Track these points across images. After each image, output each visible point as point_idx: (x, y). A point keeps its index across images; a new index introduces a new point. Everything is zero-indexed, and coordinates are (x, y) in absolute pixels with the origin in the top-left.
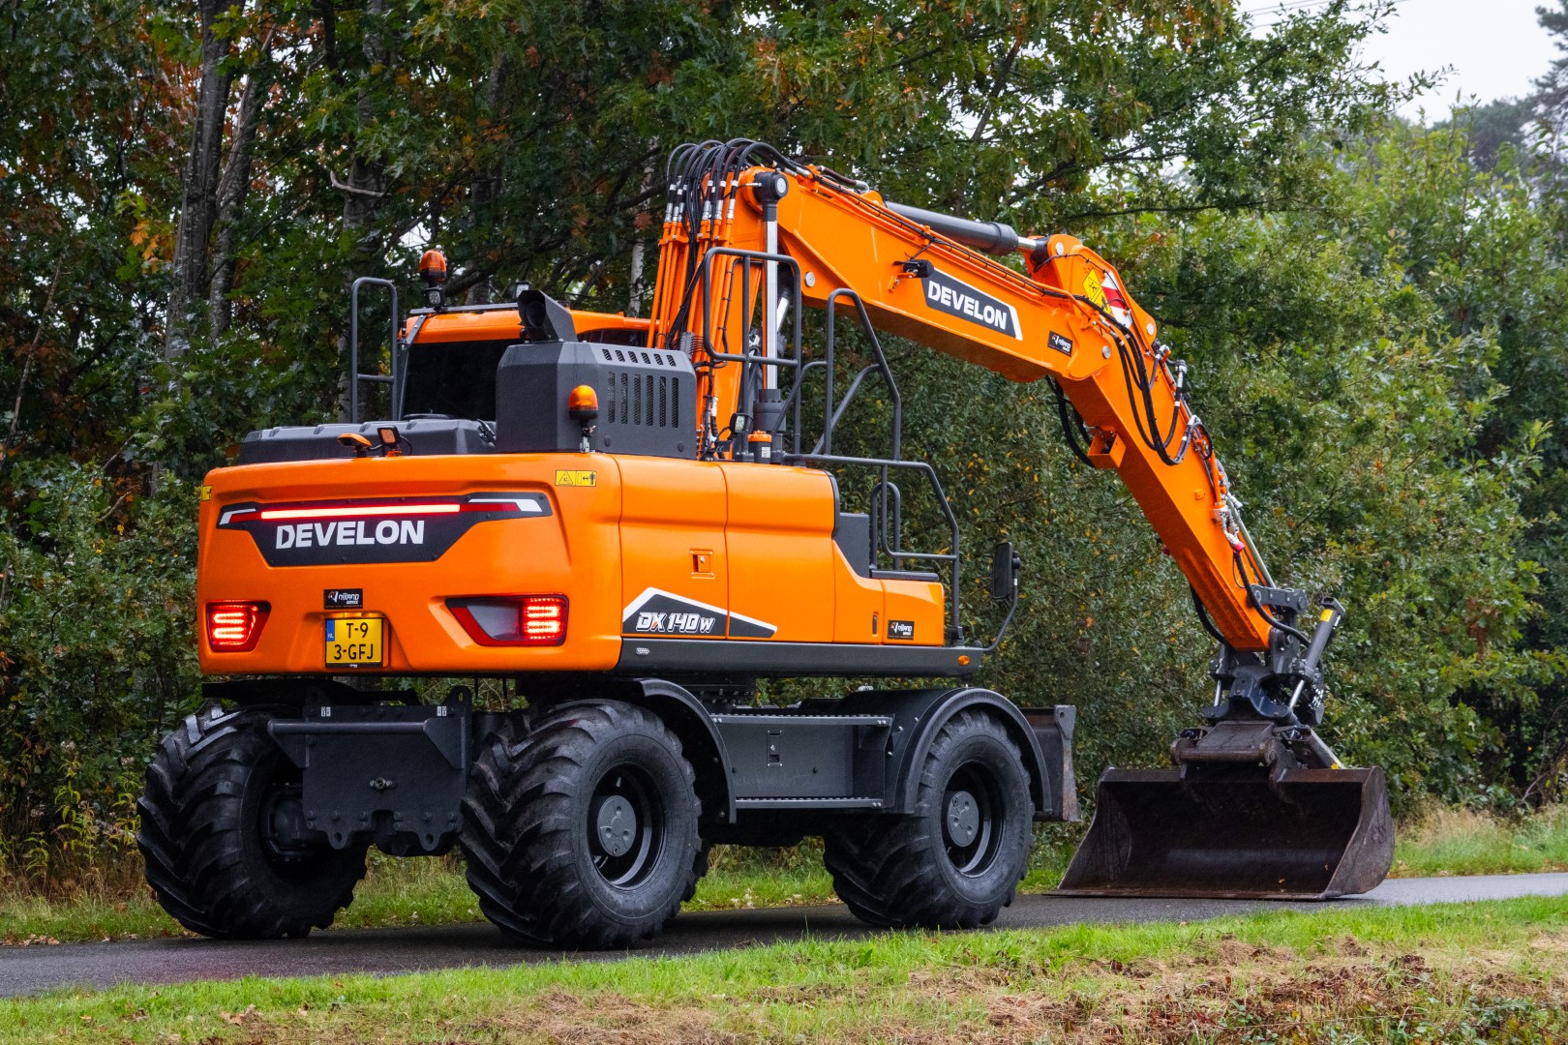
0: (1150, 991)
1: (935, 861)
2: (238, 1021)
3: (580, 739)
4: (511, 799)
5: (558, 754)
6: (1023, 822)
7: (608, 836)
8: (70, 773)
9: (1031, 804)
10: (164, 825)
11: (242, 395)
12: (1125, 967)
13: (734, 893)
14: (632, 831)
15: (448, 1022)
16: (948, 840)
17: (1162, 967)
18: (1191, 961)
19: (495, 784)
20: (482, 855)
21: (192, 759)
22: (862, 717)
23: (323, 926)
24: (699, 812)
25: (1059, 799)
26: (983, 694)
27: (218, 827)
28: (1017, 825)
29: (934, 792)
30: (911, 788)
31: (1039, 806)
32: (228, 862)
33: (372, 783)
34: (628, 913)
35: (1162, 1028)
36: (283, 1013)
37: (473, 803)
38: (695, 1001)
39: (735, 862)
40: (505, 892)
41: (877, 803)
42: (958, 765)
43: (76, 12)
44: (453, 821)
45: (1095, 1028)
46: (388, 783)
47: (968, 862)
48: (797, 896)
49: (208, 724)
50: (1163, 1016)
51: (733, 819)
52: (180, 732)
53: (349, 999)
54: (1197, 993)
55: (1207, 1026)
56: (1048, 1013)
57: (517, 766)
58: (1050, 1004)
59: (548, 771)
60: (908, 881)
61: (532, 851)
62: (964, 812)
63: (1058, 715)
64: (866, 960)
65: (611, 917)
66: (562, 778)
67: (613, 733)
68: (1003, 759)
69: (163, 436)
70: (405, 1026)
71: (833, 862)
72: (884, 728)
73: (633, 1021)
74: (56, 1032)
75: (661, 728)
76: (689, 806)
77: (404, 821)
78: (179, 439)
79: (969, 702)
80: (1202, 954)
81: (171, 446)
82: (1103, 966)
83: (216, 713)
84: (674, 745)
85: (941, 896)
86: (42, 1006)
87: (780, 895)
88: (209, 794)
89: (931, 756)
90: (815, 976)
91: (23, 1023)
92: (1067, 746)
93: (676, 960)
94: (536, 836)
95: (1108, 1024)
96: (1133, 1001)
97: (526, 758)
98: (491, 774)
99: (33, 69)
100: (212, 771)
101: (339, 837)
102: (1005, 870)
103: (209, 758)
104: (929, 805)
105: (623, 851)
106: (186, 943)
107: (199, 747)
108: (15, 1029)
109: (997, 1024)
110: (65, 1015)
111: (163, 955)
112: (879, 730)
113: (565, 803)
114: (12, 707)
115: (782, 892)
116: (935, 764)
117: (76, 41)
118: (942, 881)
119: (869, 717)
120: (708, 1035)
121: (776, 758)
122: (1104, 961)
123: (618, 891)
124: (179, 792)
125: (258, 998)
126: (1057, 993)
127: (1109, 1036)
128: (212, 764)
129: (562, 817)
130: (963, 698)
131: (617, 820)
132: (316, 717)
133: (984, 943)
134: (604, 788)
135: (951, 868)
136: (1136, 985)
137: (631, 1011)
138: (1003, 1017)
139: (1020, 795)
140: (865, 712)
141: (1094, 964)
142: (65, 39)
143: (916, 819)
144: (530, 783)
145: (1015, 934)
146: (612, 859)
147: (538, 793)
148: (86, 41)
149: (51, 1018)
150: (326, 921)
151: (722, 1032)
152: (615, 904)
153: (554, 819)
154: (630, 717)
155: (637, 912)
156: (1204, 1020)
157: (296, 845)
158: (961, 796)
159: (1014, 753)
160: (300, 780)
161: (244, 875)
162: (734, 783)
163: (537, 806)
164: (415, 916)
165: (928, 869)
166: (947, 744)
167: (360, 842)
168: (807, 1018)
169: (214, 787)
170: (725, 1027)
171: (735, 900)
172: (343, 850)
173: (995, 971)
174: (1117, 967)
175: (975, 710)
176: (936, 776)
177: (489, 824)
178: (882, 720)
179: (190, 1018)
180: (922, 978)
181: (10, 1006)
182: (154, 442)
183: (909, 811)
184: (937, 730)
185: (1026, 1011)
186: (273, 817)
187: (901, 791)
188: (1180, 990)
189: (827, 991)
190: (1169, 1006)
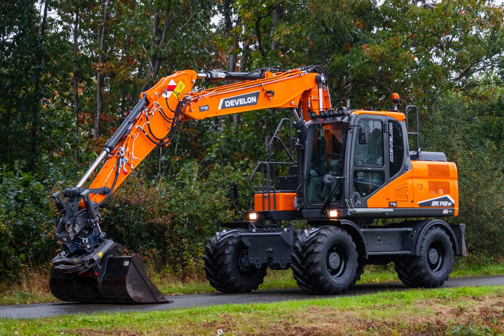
0: (483, 304)
1: (426, 268)
2: (223, 316)
3: (324, 237)
4: (305, 254)
5: (318, 241)
6: (451, 257)
7: (332, 263)
8: (186, 248)
9: (453, 252)
10: (211, 262)
11: (237, 142)
12: (476, 298)
13: (373, 278)
14: (339, 262)
15: (281, 316)
16: (429, 262)
17: (487, 298)
18: (496, 296)
19: (300, 250)
20: (297, 269)
21: (218, 244)
22: (404, 229)
23: (255, 289)
24: (357, 256)
25: (461, 250)
26: (438, 221)
27: (226, 263)
28: (449, 258)
29: (425, 249)
30: (418, 248)
31: (455, 252)
32: (229, 272)
33: (267, 250)
34: (338, 285)
35: (484, 315)
36: (236, 314)
37: (294, 255)
38: (352, 309)
39: (375, 269)
40: (304, 279)
41: (409, 252)
42: (432, 241)
43: (196, 36)
44: (289, 260)
45: (465, 315)
46: (271, 250)
47: (435, 268)
48: (392, 279)
49: (222, 234)
50: (484, 312)
51: (367, 258)
52: (215, 237)
53: (255, 310)
54: (496, 305)
55: (497, 315)
56: (452, 312)
57: (306, 245)
58: (452, 309)
59: (315, 246)
60: (418, 274)
61: (311, 268)
62: (434, 255)
63: (460, 227)
64: (403, 297)
65: (333, 286)
66: (319, 248)
67: (333, 235)
68: (445, 239)
69: (216, 153)
70: (269, 317)
71: (397, 269)
72: (410, 232)
73: (334, 315)
74: (172, 320)
75: (346, 233)
76: (354, 255)
77: (276, 260)
78: (220, 155)
79: (434, 224)
80: (499, 294)
81: (218, 156)
82: (470, 298)
83: (224, 231)
84: (350, 238)
85: (427, 278)
86: (169, 313)
87: (387, 279)
88: (223, 254)
89: (424, 239)
90: (387, 302)
91: (163, 317)
92: (463, 235)
93: (349, 297)
94: (312, 264)
95: (469, 314)
96: (476, 308)
97: (309, 242)
98: (299, 247)
99: (185, 52)
100: (223, 247)
101: (258, 265)
102: (446, 270)
103: (223, 244)
104: (423, 253)
105: (336, 267)
106: (217, 294)
107: (220, 241)
108: (161, 319)
109: (437, 315)
110: (175, 315)
111: (209, 297)
112: (409, 232)
113: (320, 255)
114: (175, 229)
115: (387, 278)
116: (425, 241)
117: (196, 44)
118: (427, 273)
119: (406, 228)
120: (354, 319)
121: (380, 240)
122: (471, 296)
123: (335, 279)
124: (214, 253)
125: (230, 309)
126: (456, 306)
127: (469, 318)
128: (223, 246)
129: (319, 259)
130: (432, 223)
131: (334, 259)
132: (251, 232)
133: (437, 292)
134: (331, 250)
135: (430, 270)
136: (478, 303)
137: (333, 312)
138: (439, 313)
139: (450, 249)
140: (405, 227)
141: (467, 297)
142: (193, 43)
143: (420, 257)
144: (310, 249)
145: (446, 289)
146: (333, 270)
147: (312, 252)
148: (199, 44)
149: (171, 316)
150: (256, 288)
151: (358, 317)
152: (334, 282)
153: (316, 259)
154: (338, 230)
155: (341, 284)
156: (496, 313)
157: (247, 267)
158: (433, 250)
159: (448, 238)
160: (248, 249)
161: (233, 276)
162: (367, 248)
163: (312, 256)
164: (283, 286)
165: (423, 271)
166: (428, 235)
167: (264, 266)
168: (383, 313)
169: (224, 252)
170: (359, 316)
171: (373, 280)
172: (260, 268)
173: (439, 300)
174: (474, 298)
175: (436, 226)
176: (425, 244)
177: (299, 261)
178: (410, 229)
179: (210, 315)
180: (417, 302)
181: (160, 313)
182: (214, 155)
183: (418, 254)
184: (425, 232)
185: (446, 311)
186: (241, 260)
187: (415, 249)
188: (491, 304)
189: (390, 306)
190: (487, 309)
